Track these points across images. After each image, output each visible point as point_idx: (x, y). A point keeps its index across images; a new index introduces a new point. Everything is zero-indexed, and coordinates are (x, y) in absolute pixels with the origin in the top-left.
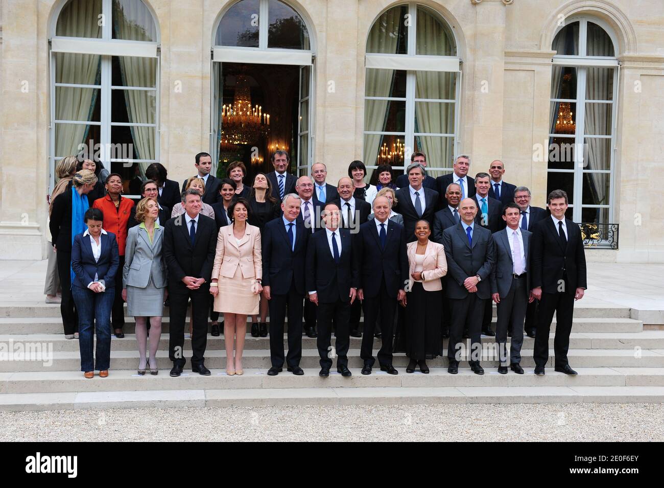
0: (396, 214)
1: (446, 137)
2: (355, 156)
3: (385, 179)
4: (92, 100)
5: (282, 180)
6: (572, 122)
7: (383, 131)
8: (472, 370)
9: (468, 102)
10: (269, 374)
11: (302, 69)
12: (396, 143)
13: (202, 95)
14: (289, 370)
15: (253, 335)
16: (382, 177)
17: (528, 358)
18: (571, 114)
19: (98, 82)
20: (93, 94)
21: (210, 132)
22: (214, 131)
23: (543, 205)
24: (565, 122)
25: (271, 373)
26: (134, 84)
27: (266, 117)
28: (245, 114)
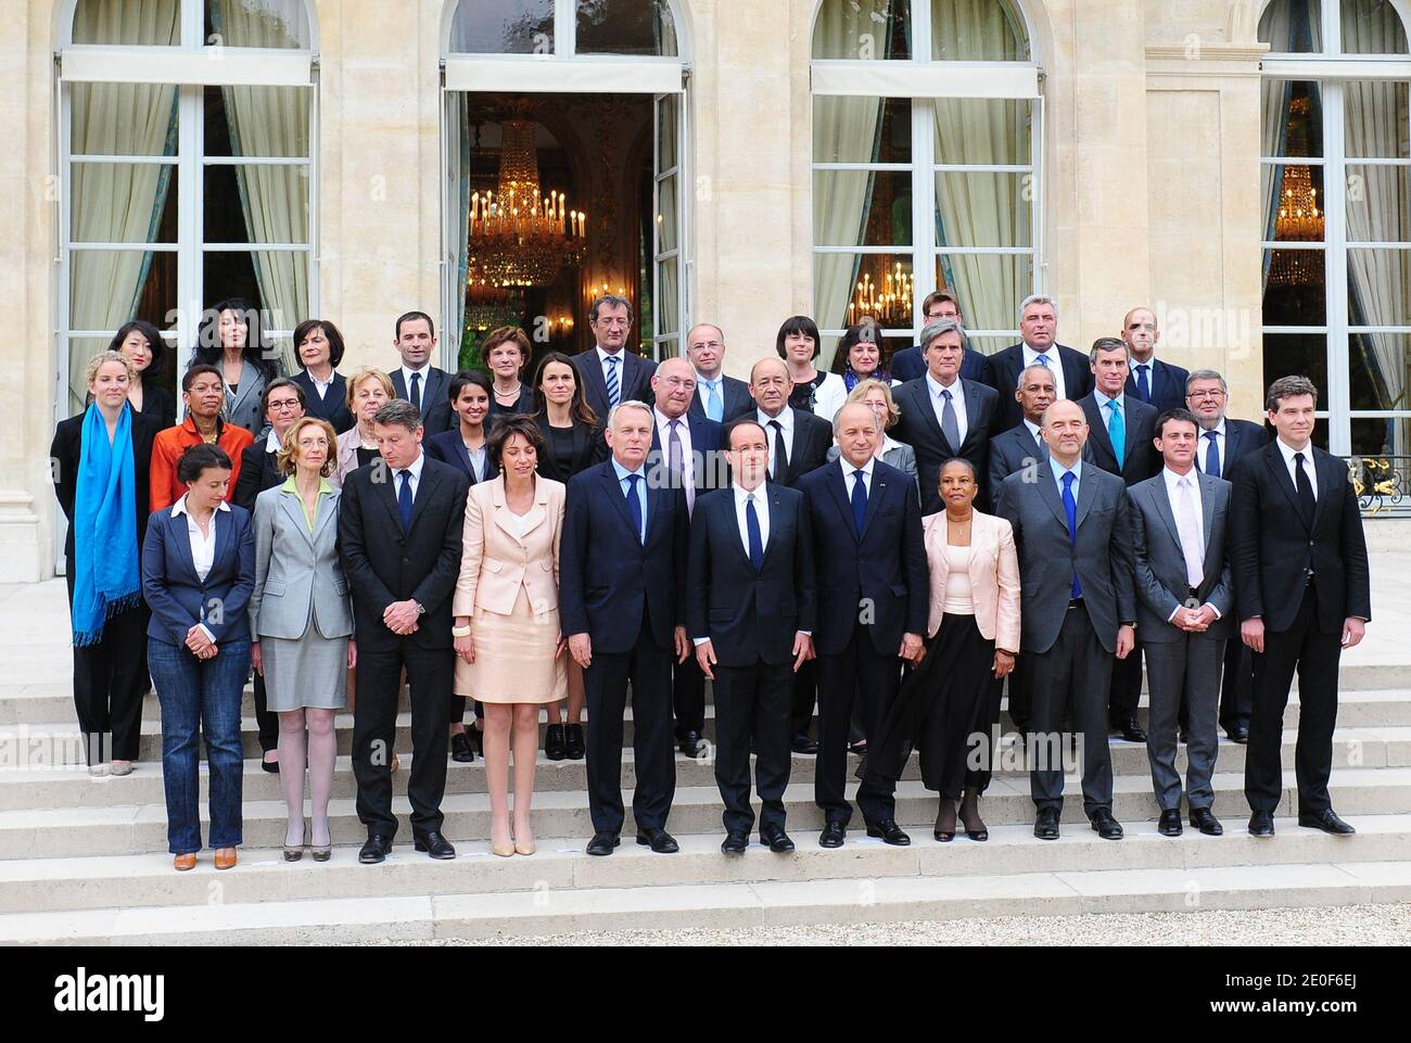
0: (896, 444)
1: (1014, 256)
2: (793, 306)
3: (866, 362)
4: (158, 192)
5: (614, 369)
6: (1315, 212)
7: (859, 244)
8: (1094, 828)
9: (1064, 170)
10: (591, 851)
11: (661, 102)
12: (893, 273)
13: (420, 171)
14: (641, 841)
15: (551, 755)
16: (858, 355)
17: (1234, 794)
18: (1314, 192)
19: (172, 148)
20: (160, 179)
21: (441, 260)
22: (451, 256)
23: (1257, 415)
24: (1299, 213)
25: (597, 849)
26: (259, 151)
27: (577, 218)
28: (525, 214)
